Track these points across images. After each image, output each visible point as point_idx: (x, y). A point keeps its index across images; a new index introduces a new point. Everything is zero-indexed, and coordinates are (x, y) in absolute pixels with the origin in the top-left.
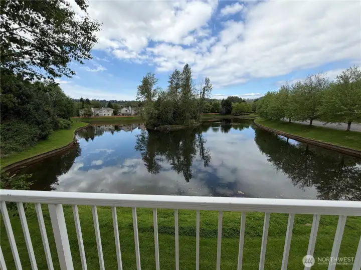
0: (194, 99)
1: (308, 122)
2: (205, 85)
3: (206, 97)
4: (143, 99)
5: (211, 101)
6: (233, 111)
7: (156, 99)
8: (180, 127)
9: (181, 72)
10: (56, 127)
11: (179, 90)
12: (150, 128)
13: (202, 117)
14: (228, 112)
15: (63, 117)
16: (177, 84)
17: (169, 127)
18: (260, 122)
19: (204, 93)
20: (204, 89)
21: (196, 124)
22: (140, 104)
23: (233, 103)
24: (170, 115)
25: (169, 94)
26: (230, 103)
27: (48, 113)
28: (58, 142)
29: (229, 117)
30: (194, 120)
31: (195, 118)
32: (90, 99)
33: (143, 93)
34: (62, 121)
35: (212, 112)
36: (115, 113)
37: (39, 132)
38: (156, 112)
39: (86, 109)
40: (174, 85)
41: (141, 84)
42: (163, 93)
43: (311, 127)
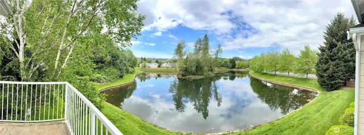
0: (211, 58)
1: (274, 73)
2: (218, 49)
3: (219, 56)
4: (177, 57)
5: (222, 59)
6: (236, 66)
7: (185, 57)
8: (201, 77)
9: (202, 40)
10: (128, 72)
11: (201, 52)
12: (181, 77)
13: (217, 70)
14: (234, 67)
15: (132, 67)
16: (200, 48)
17: (193, 77)
18: (252, 73)
19: (217, 54)
20: (217, 51)
21: (212, 74)
22: (175, 61)
23: (236, 61)
24: (194, 68)
25: (194, 54)
26: (235, 61)
27: (125, 64)
28: (127, 80)
29: (234, 70)
30: (210, 72)
31: (211, 71)
32: (146, 58)
33: (177, 54)
34: (130, 69)
35: (223, 66)
36: (159, 66)
37: (120, 74)
38: (185, 66)
39: (143, 63)
40: (197, 48)
41: (176, 48)
42: (190, 53)
43: (275, 75)
